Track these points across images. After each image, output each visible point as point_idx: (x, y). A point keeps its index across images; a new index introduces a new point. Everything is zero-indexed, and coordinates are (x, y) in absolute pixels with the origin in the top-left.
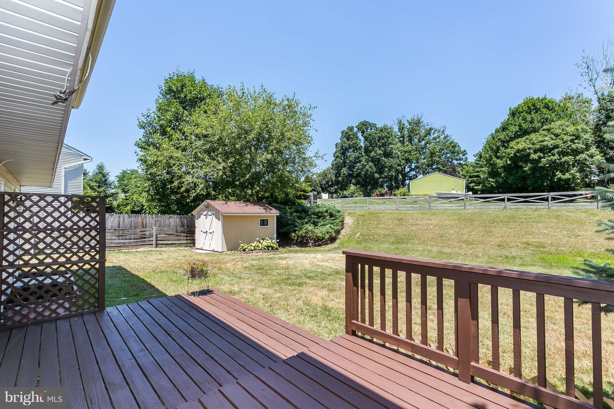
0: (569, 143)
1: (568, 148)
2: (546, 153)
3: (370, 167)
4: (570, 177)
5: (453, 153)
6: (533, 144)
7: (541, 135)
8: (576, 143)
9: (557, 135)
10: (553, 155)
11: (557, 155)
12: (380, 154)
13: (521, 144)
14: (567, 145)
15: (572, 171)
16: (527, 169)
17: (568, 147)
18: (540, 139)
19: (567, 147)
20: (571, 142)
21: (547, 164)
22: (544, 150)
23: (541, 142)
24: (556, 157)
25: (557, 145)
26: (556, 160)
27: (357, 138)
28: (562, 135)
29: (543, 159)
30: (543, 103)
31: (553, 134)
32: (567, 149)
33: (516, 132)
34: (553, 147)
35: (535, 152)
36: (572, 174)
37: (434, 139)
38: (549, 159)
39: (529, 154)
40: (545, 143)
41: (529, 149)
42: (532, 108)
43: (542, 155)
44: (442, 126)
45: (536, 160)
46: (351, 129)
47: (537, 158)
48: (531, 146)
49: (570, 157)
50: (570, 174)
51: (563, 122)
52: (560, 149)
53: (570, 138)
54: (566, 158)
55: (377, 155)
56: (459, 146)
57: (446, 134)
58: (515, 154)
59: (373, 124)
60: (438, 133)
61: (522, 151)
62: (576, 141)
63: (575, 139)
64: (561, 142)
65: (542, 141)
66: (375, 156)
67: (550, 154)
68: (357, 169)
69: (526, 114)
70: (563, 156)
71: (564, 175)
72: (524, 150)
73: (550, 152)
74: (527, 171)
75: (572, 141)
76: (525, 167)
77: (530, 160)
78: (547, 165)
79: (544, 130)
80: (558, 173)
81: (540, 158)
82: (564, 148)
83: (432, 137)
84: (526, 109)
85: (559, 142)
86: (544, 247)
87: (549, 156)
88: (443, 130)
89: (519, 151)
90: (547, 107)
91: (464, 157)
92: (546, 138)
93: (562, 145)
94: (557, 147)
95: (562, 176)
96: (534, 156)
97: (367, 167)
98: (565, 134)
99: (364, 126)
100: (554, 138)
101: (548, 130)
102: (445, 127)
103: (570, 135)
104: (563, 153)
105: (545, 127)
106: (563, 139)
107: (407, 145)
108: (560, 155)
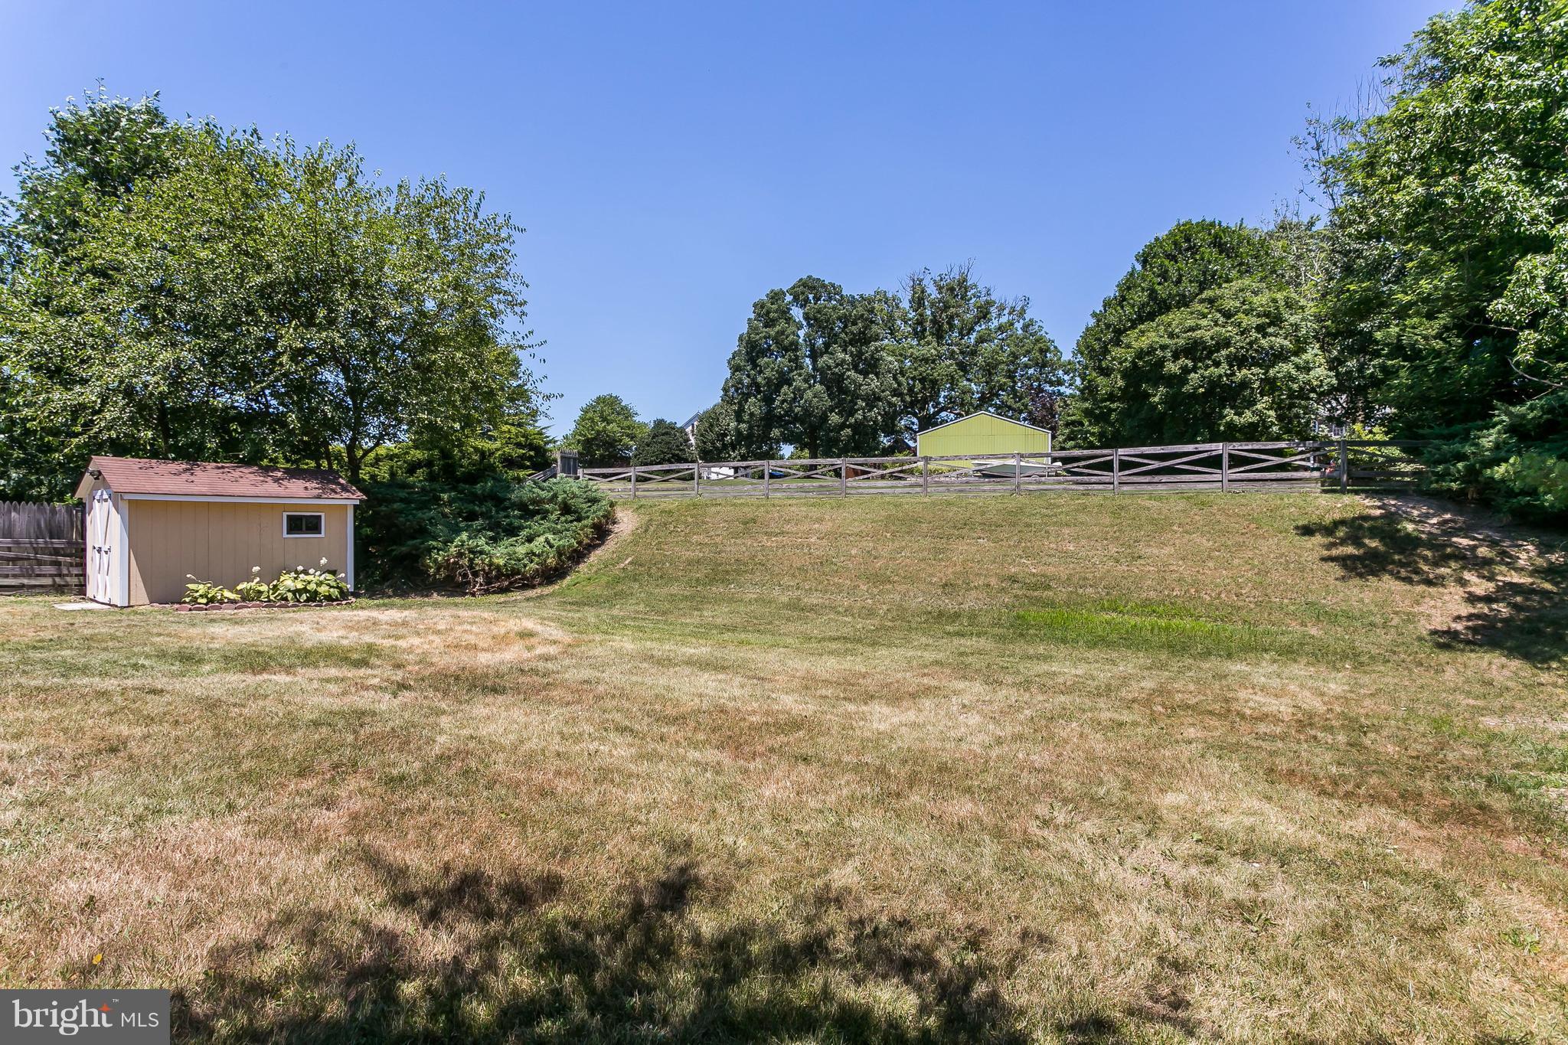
0: (1254, 334)
1: (1251, 347)
2: (1201, 360)
3: (816, 395)
4: (1255, 419)
5: (1044, 365)
6: (1171, 336)
7: (1192, 313)
8: (1271, 335)
9: (1228, 315)
10: (1217, 364)
11: (1225, 366)
12: (844, 361)
13: (1148, 337)
14: (1248, 340)
15: (1259, 406)
16: (1156, 399)
17: (1251, 344)
18: (1190, 323)
19: (1248, 344)
20: (1259, 333)
21: (1201, 386)
22: (1196, 351)
23: (1189, 331)
24: (1224, 369)
25: (1226, 338)
26: (1220, 376)
27: (789, 320)
28: (1241, 315)
29: (1192, 375)
30: (1210, 234)
31: (1219, 311)
32: (1247, 351)
33: (1143, 306)
34: (1218, 343)
35: (1176, 357)
36: (1259, 413)
37: (1000, 328)
38: (1207, 373)
39: (1161, 363)
40: (1198, 333)
41: (1163, 347)
42: (1185, 245)
43: (1190, 364)
44: (1020, 296)
45: (1175, 376)
46: (776, 296)
47: (1178, 372)
48: (1168, 341)
49: (1255, 370)
50: (1253, 412)
51: (1247, 281)
52: (1232, 349)
53: (1255, 321)
54: (1244, 371)
55: (837, 365)
56: (1055, 347)
57: (1027, 317)
58: (1133, 362)
59: (833, 285)
60: (1010, 314)
61: (1148, 353)
62: (1271, 330)
63: (1269, 325)
64: (1236, 330)
65: (1192, 329)
66: (829, 368)
67: (1210, 362)
68: (783, 402)
69: (1166, 262)
70: (1239, 369)
71: (1240, 414)
72: (1151, 350)
73: (1208, 357)
74: (1158, 403)
75: (1260, 329)
76: (1155, 395)
77: (1163, 377)
78: (1202, 390)
79: (1202, 301)
80: (1227, 411)
81: (1186, 370)
82: (1242, 348)
83: (994, 324)
84: (1169, 248)
85: (1230, 331)
86: (1048, 587)
87: (1207, 367)
88: (1022, 308)
89: (1140, 354)
90: (1218, 244)
91: (1066, 377)
92: (1204, 322)
93: (1238, 338)
94: (1227, 343)
95: (1236, 418)
96: (1172, 367)
97: (809, 394)
98: (1247, 313)
99: (809, 289)
100: (1222, 320)
101: (1211, 301)
102: (1027, 300)
103: (1258, 316)
104: (1240, 361)
105: (1206, 294)
106: (1239, 325)
107: (928, 343)
108: (1231, 366)
